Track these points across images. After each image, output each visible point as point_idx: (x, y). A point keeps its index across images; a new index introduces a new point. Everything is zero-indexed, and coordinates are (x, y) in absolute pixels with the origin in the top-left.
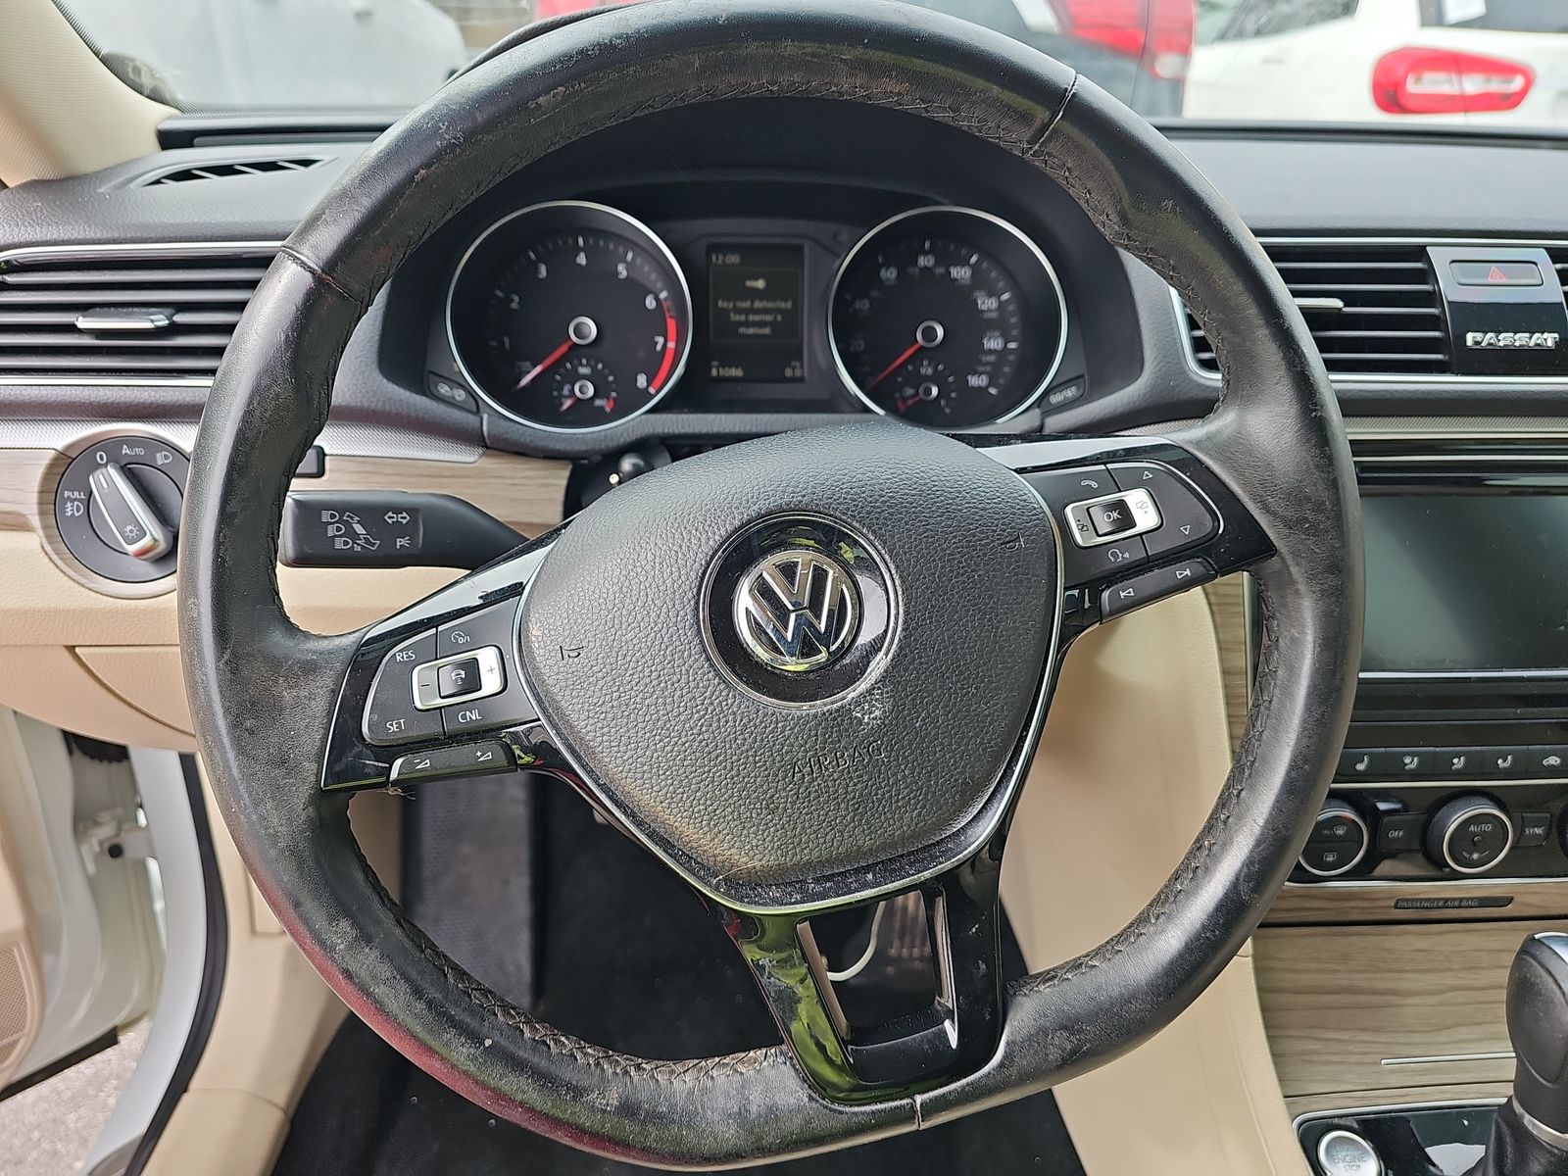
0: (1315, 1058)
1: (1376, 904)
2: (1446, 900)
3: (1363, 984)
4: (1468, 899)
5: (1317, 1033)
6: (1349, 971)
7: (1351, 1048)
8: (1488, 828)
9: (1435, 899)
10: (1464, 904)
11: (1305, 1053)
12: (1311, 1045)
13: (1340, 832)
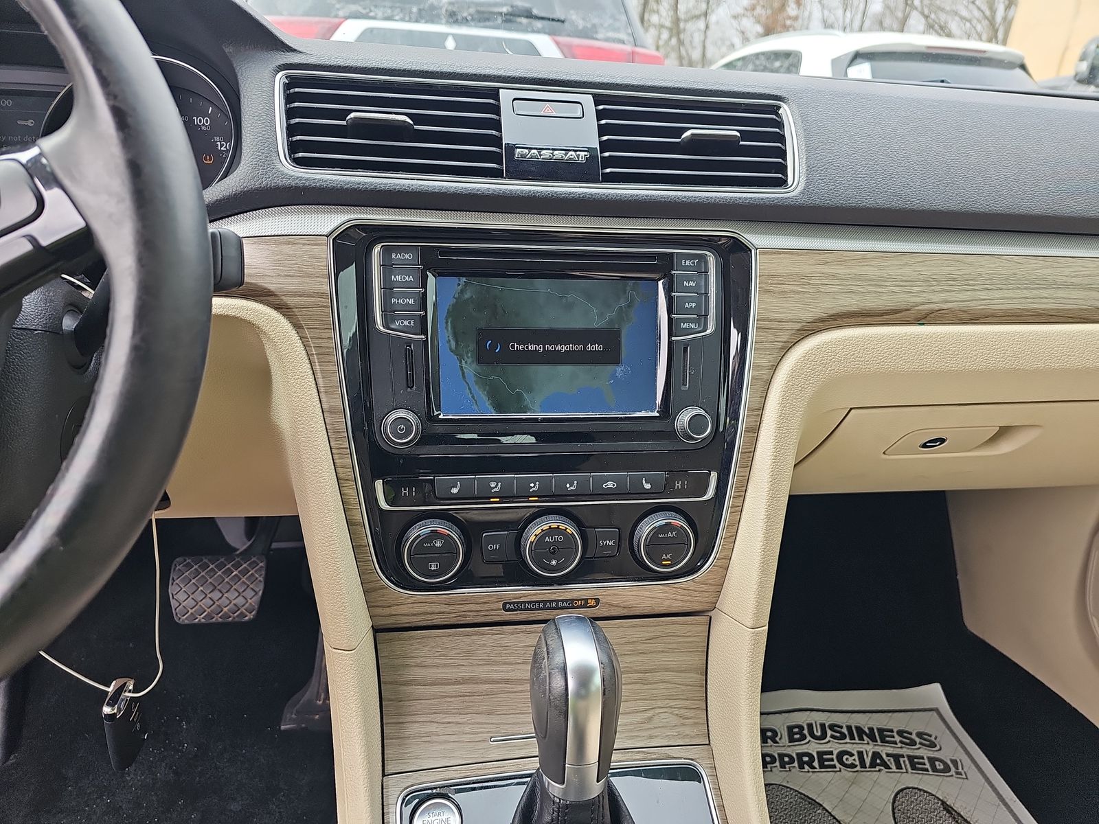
0: (435, 738)
1: (486, 607)
2: (545, 602)
3: (482, 675)
4: (562, 601)
5: (440, 718)
6: (472, 665)
7: (467, 729)
8: (561, 539)
9: (536, 602)
10: (560, 604)
11: (428, 734)
12: (433, 728)
13: (438, 544)
